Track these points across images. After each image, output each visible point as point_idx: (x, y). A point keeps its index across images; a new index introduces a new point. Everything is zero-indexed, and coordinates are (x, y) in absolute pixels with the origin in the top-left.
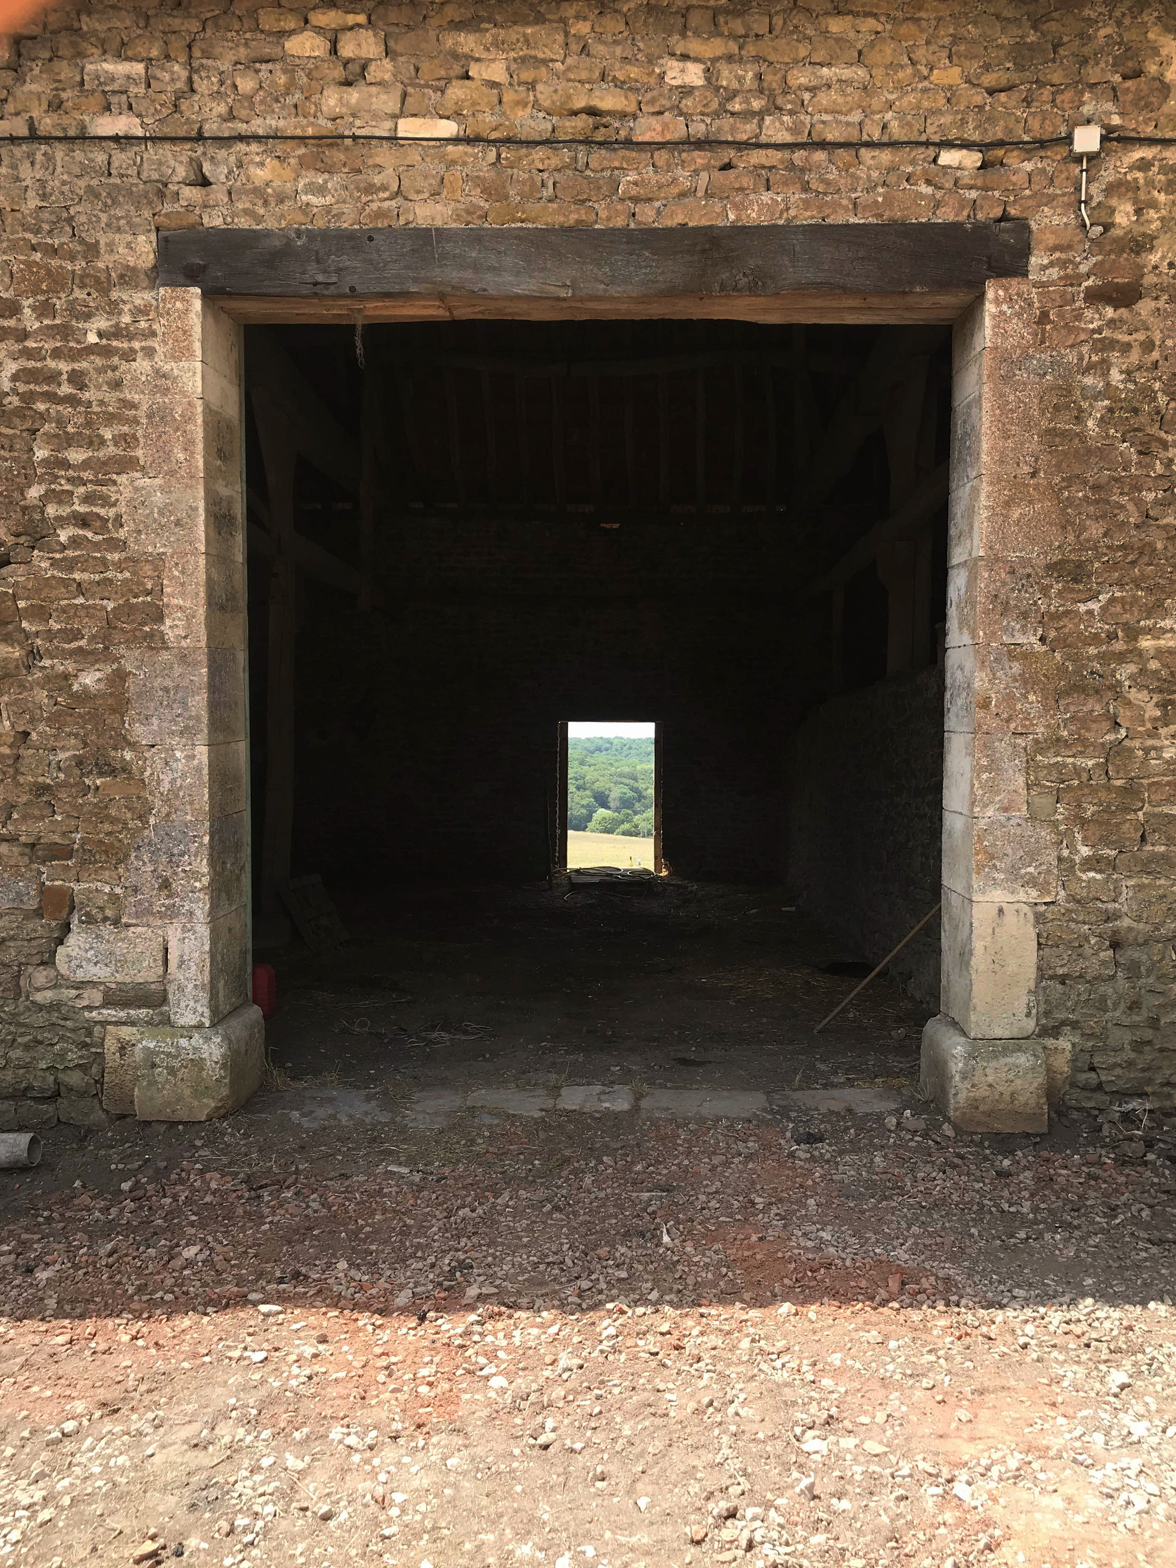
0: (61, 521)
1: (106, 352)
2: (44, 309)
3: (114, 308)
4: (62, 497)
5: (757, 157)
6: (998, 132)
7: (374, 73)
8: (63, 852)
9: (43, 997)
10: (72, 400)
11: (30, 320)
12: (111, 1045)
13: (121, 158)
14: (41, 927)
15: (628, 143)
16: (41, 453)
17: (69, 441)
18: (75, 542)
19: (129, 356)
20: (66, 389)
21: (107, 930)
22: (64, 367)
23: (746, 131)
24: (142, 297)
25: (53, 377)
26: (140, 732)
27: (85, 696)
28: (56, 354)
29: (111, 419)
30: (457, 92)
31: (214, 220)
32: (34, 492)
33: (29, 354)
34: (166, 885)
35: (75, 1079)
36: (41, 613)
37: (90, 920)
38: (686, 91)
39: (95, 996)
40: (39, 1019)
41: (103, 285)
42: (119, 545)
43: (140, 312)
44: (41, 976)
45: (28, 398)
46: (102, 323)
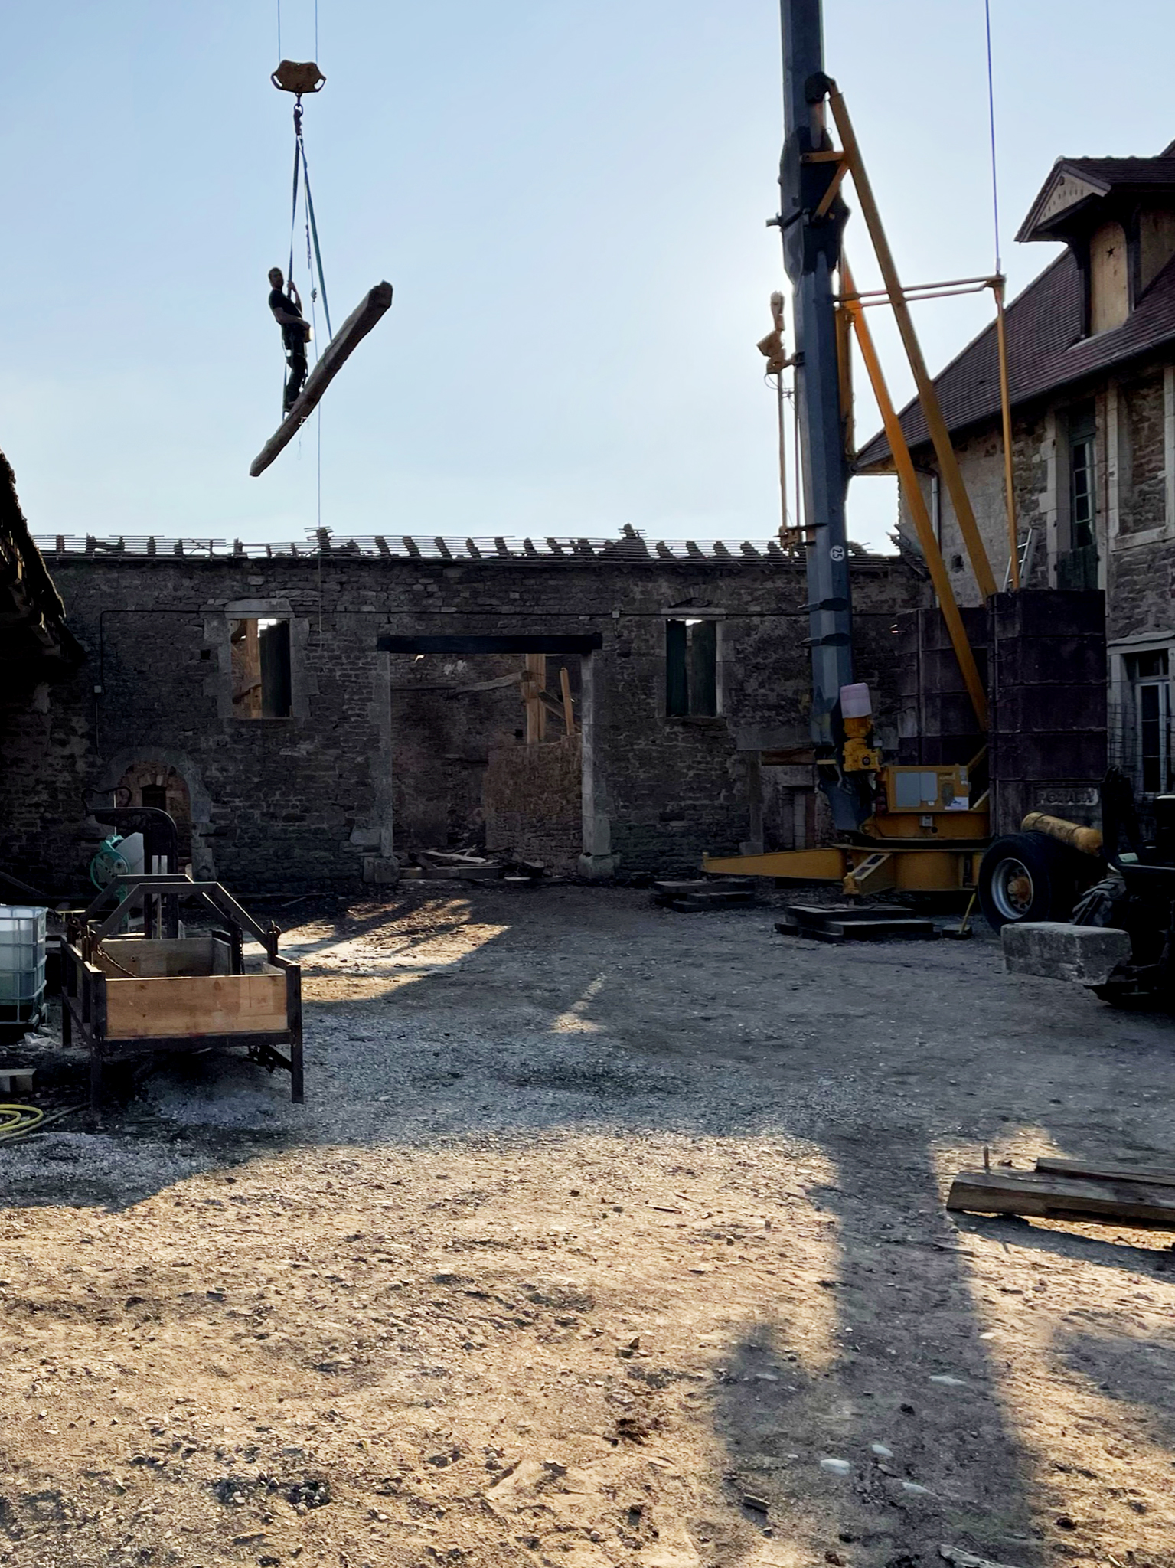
0: (353, 715)
1: (365, 669)
2: (348, 657)
3: (366, 657)
4: (352, 709)
5: (534, 617)
6: (593, 611)
7: (436, 595)
8: (351, 808)
9: (346, 850)
10: (355, 682)
11: (344, 660)
12: (366, 863)
13: (370, 617)
14: (347, 829)
15: (500, 613)
16: (347, 697)
17: (355, 693)
18: (356, 721)
19: (370, 670)
20: (353, 679)
21: (364, 830)
22: (353, 673)
23: (530, 610)
24: (374, 654)
25: (350, 676)
26: (374, 774)
27: (359, 764)
28: (351, 669)
29: (365, 687)
30: (457, 600)
31: (393, 633)
32: (345, 707)
33: (345, 669)
34: (381, 817)
35: (355, 873)
36: (346, 741)
37: (359, 827)
38: (515, 600)
39: (361, 849)
40: (346, 856)
41: (363, 650)
42: (367, 722)
43: (373, 658)
44: (346, 844)
45: (344, 681)
46: (364, 661)
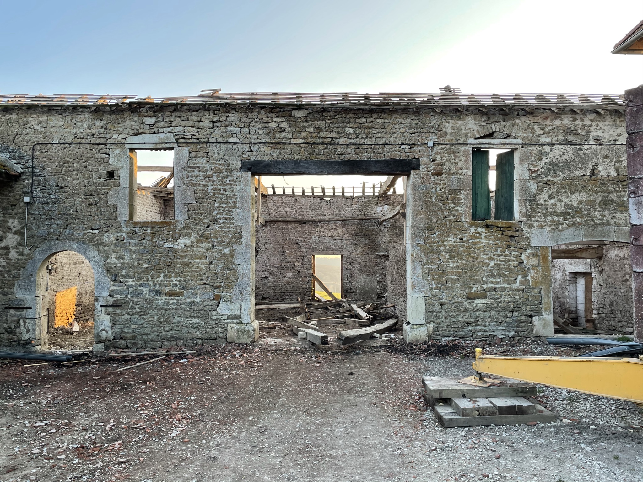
0: (221, 219)
1: (231, 185)
2: (218, 176)
3: (233, 176)
4: (221, 214)
5: (364, 147)
6: (413, 142)
7: (287, 130)
8: (219, 287)
9: (214, 318)
10: (223, 194)
11: (215, 178)
12: (229, 328)
13: (234, 146)
14: (214, 302)
15: (338, 144)
16: (217, 205)
17: (222, 202)
18: (224, 223)
19: (235, 185)
20: (222, 192)
21: (228, 303)
22: (222, 187)
23: (362, 142)
24: (238, 174)
25: (220, 190)
26: (236, 262)
27: (224, 255)
28: (220, 185)
29: (231, 198)
30: (303, 134)
31: (253, 158)
32: (215, 213)
33: (214, 185)
34: (241, 293)
35: (221, 335)
36: (216, 237)
37: (225, 301)
38: (350, 134)
39: (226, 317)
40: (213, 322)
41: (230, 171)
42: (233, 223)
43: (238, 176)
44: (214, 313)
45: (214, 194)
46: (230, 179)
